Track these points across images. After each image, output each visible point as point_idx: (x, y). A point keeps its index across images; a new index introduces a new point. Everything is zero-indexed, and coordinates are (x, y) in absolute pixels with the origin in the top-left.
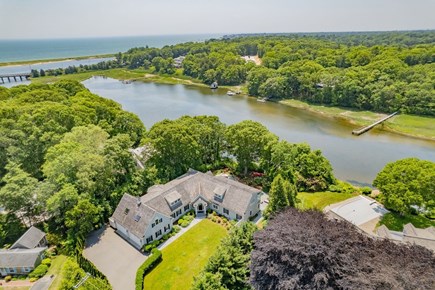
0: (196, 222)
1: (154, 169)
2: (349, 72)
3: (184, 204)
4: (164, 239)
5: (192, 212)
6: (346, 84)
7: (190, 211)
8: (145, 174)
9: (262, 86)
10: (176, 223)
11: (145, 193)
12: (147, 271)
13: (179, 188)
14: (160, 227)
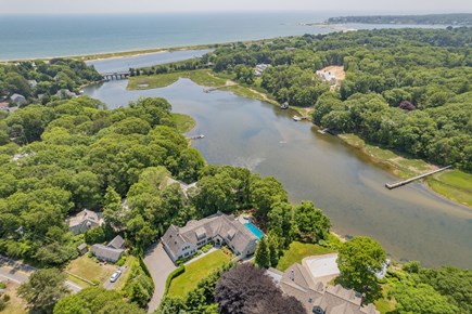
0: (214, 250)
1: (193, 209)
2: (411, 117)
3: (208, 237)
4: (190, 258)
5: (213, 243)
6: (402, 130)
7: (211, 242)
8: (189, 210)
9: (325, 117)
10: (200, 249)
11: (184, 225)
12: (174, 277)
13: (207, 226)
14: (189, 250)
